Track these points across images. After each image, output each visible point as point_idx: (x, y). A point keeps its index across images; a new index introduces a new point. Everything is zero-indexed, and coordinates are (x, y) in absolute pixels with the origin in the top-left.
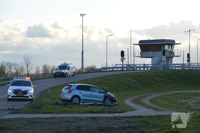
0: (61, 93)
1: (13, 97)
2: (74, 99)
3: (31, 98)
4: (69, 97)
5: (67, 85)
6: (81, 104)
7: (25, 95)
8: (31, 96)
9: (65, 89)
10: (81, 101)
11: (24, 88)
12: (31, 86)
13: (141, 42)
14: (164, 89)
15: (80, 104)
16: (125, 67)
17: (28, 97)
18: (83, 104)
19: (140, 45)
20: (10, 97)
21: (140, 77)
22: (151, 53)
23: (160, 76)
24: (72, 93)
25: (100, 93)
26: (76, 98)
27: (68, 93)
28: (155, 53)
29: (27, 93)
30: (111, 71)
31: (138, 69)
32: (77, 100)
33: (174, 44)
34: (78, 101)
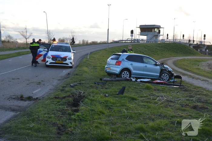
0: (106, 64)
1: (51, 63)
2: (123, 73)
3: (70, 65)
4: (117, 70)
5: (114, 55)
6: (134, 80)
7: (64, 62)
8: (71, 63)
9: (112, 59)
10: (132, 76)
11: (63, 54)
12: (71, 52)
13: (140, 26)
14: (166, 55)
15: (131, 80)
16: (133, 41)
17: (67, 64)
18: (136, 81)
19: (140, 28)
20: (48, 64)
21: (148, 47)
22: (146, 33)
23: (159, 46)
24: (121, 65)
25: (156, 65)
26: (126, 72)
27: (116, 65)
28: (149, 33)
29: (66, 60)
30: (124, 42)
31: (141, 42)
32: (127, 75)
33: (160, 28)
34: (129, 75)
